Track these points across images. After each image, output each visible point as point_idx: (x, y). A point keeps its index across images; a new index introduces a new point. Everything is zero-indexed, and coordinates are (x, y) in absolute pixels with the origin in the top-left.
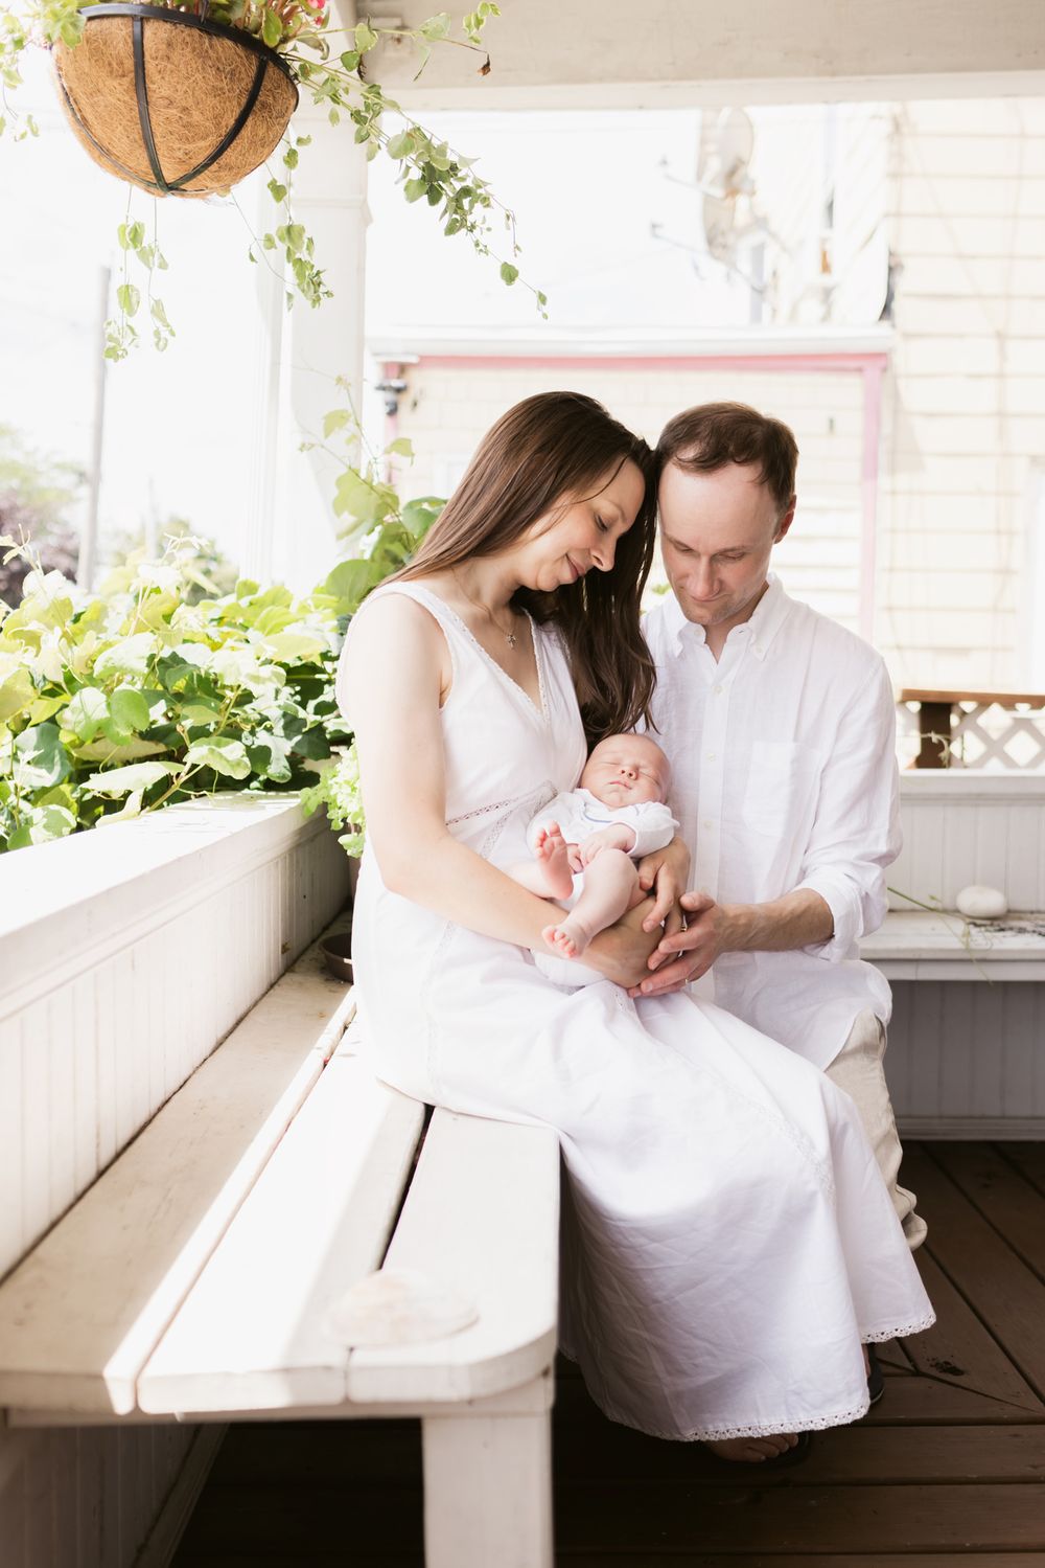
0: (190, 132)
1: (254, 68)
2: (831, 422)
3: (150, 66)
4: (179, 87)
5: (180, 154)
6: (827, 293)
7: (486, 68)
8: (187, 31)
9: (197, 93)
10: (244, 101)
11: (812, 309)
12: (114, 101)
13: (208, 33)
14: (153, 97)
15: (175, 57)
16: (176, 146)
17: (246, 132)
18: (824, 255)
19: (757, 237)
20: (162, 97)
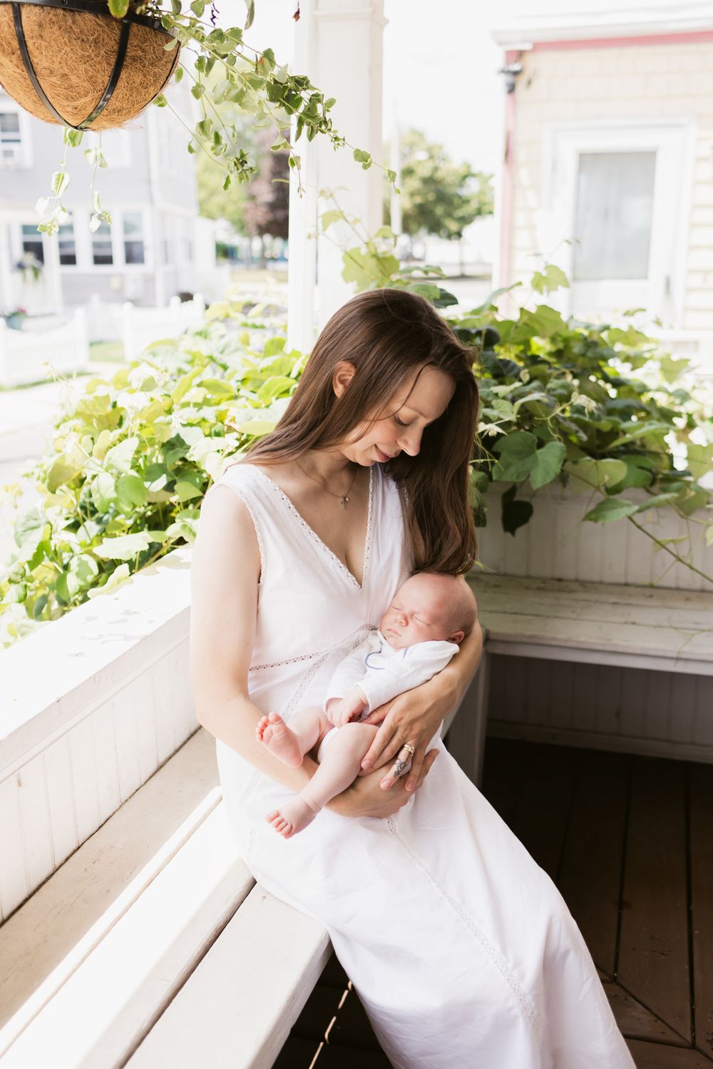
0: (73, 92)
1: (118, 32)
4: (54, 59)
5: (72, 109)
7: (297, 15)
8: (53, 12)
9: (69, 62)
12: (12, 73)
13: (72, 11)
14: (38, 68)
15: (46, 34)
20: (44, 68)
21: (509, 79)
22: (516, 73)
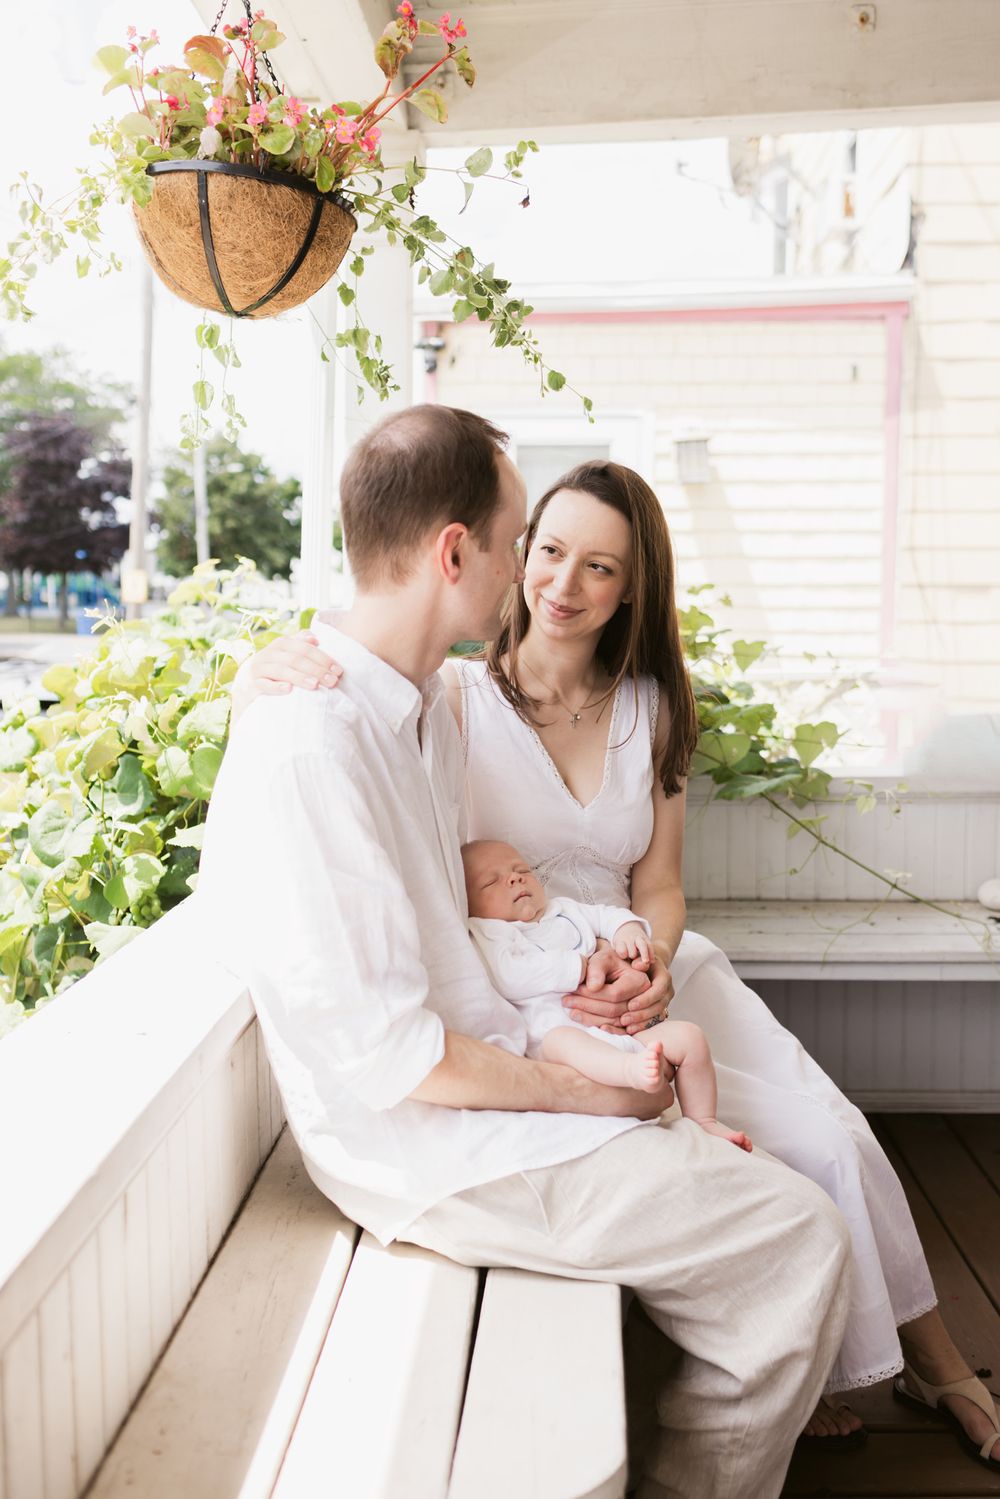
0: (252, 271)
1: (311, 208)
2: (855, 369)
3: (214, 216)
4: (241, 233)
5: (245, 290)
6: (850, 237)
7: (526, 202)
8: (247, 182)
9: (257, 238)
10: (302, 239)
11: (836, 251)
12: (184, 247)
13: (267, 183)
14: (218, 243)
15: (237, 207)
16: (242, 283)
17: (305, 265)
18: (847, 198)
19: (780, 173)
20: (226, 243)
21: (429, 354)
22: (438, 349)
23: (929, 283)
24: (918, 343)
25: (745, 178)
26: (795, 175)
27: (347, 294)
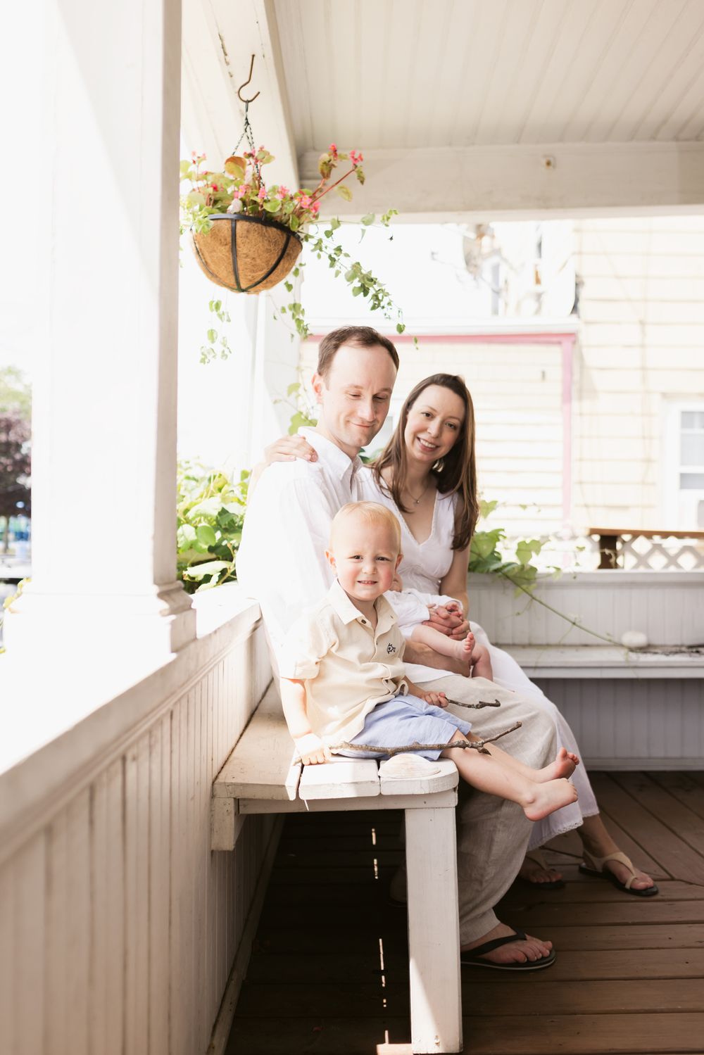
0: (254, 268)
1: (285, 239)
2: (544, 374)
3: (239, 240)
4: (252, 249)
5: (250, 277)
6: (539, 296)
7: (391, 239)
8: (256, 225)
9: (259, 252)
10: (280, 254)
11: (531, 305)
12: (221, 255)
14: (239, 254)
15: (250, 237)
16: (249, 274)
17: (280, 267)
18: (537, 273)
19: (495, 260)
20: (244, 254)
23: (587, 323)
24: (581, 358)
25: (473, 262)
26: (505, 260)
27: (289, 287)
